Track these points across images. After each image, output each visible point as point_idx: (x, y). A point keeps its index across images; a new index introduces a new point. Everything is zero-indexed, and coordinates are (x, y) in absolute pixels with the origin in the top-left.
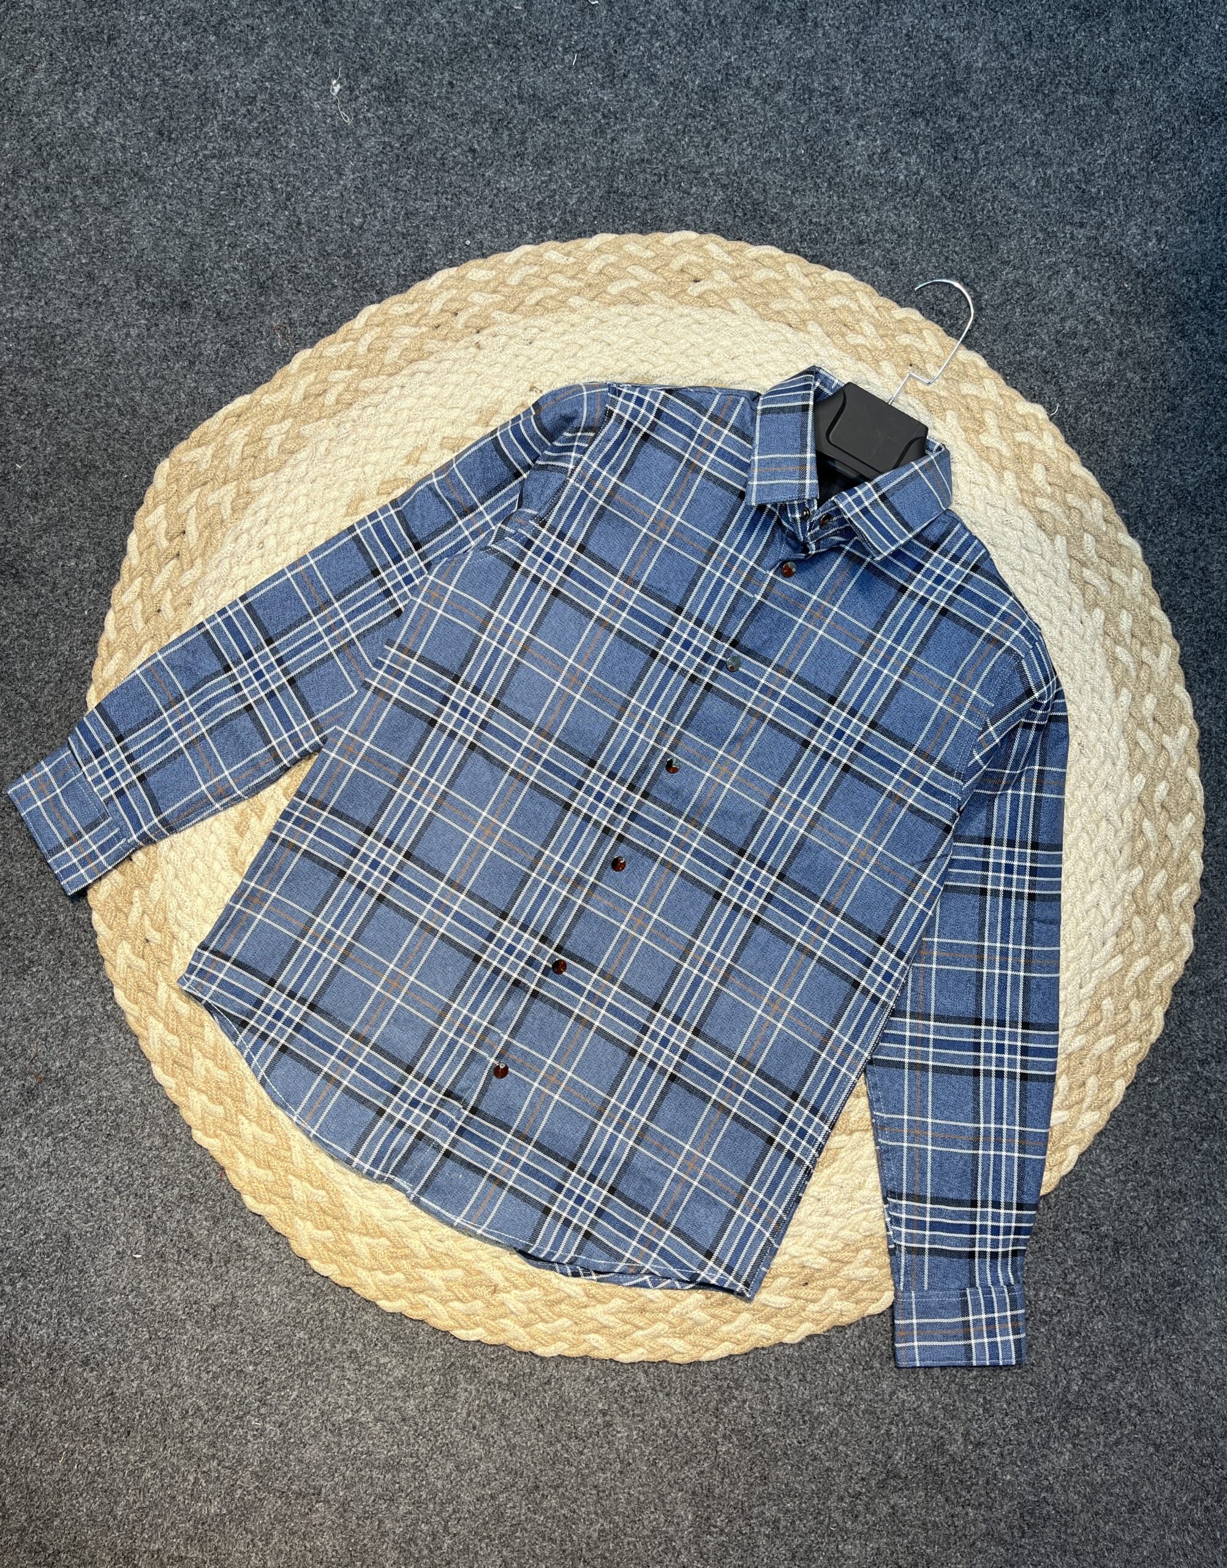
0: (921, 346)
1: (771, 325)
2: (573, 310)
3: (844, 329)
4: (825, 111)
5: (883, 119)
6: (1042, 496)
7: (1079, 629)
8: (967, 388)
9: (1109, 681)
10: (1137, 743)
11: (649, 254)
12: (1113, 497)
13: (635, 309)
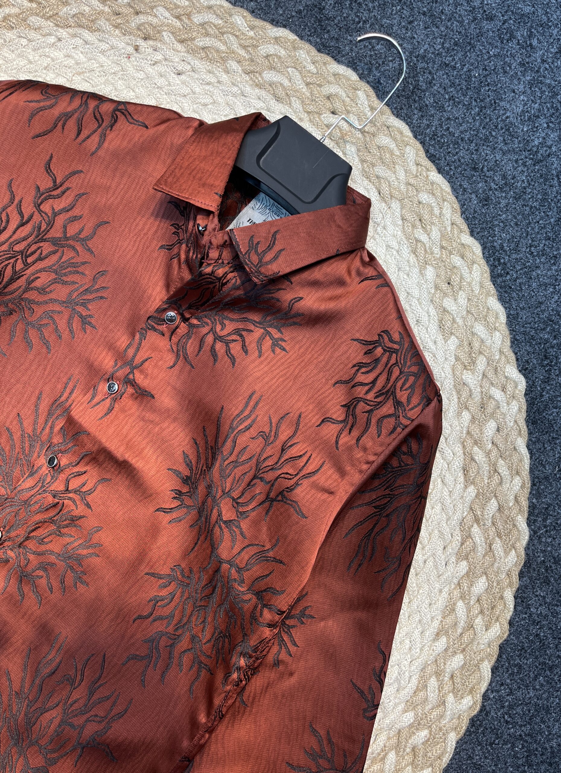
0: (466, 275)
1: (366, 182)
2: (227, 71)
3: (418, 223)
4: (513, 56)
5: (551, 91)
6: (480, 448)
7: (442, 568)
8: (480, 329)
9: (436, 624)
10: (426, 686)
11: (312, 68)
12: (533, 484)
13: (273, 102)
